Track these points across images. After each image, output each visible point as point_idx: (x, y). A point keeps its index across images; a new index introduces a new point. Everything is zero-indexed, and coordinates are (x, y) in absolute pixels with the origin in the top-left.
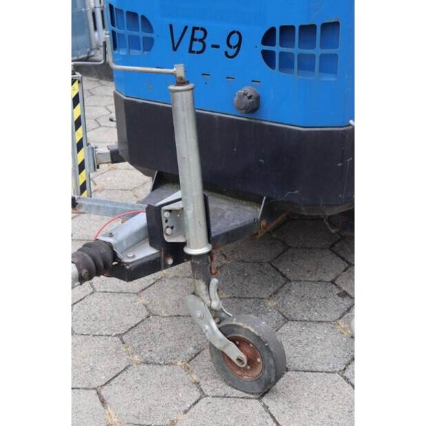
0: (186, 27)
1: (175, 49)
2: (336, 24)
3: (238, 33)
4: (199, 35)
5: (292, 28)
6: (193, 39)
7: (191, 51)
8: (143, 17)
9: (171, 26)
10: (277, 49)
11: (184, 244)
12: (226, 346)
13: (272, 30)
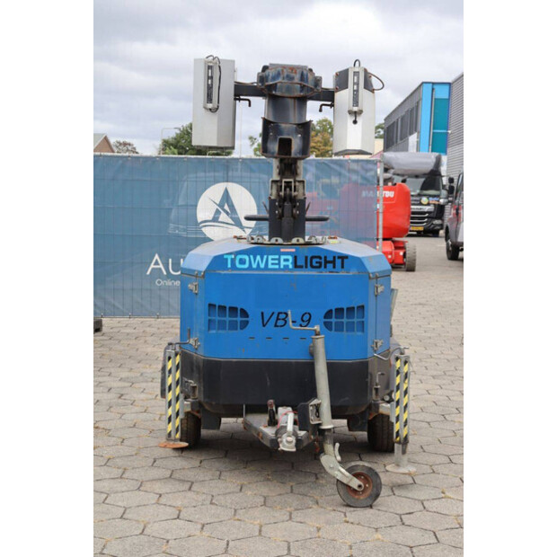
0: (273, 313)
1: (264, 326)
2: (363, 307)
3: (310, 314)
4: (282, 316)
5: (343, 309)
6: (278, 319)
7: (276, 326)
8: (242, 310)
9: (262, 313)
10: (333, 320)
11: (320, 424)
12: (351, 480)
13: (331, 311)
